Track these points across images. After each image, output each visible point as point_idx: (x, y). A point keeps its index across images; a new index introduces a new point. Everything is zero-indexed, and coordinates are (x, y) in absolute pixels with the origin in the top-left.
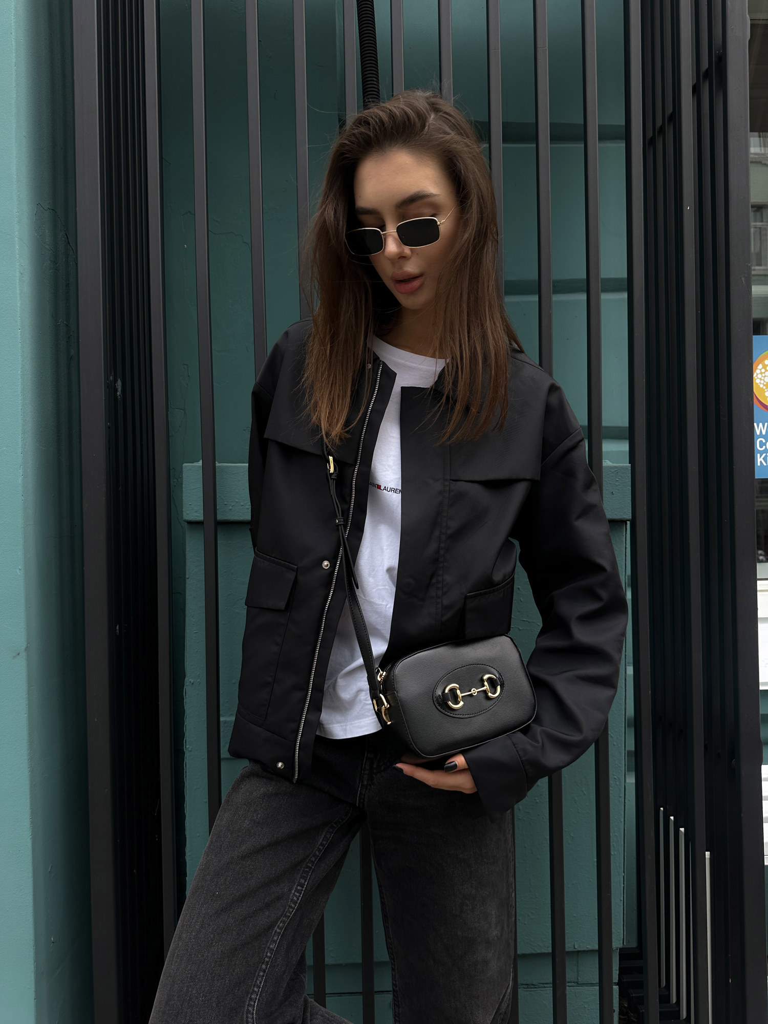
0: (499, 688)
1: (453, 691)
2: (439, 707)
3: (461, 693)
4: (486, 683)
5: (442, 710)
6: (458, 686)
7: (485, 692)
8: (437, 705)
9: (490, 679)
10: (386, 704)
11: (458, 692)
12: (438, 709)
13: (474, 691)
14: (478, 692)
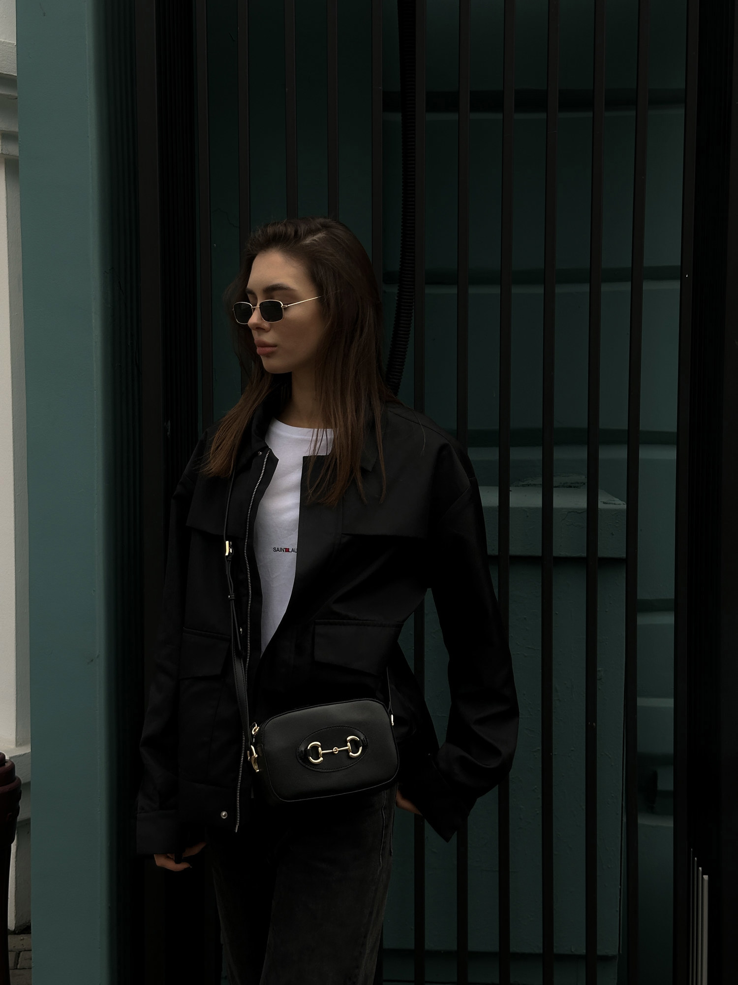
0: (361, 749)
1: (315, 748)
2: (300, 761)
3: (322, 751)
4: (349, 744)
5: (302, 763)
6: (320, 744)
7: (347, 751)
8: (299, 759)
9: (352, 741)
10: (255, 754)
11: (320, 749)
12: (299, 762)
13: (336, 750)
14: (339, 751)
